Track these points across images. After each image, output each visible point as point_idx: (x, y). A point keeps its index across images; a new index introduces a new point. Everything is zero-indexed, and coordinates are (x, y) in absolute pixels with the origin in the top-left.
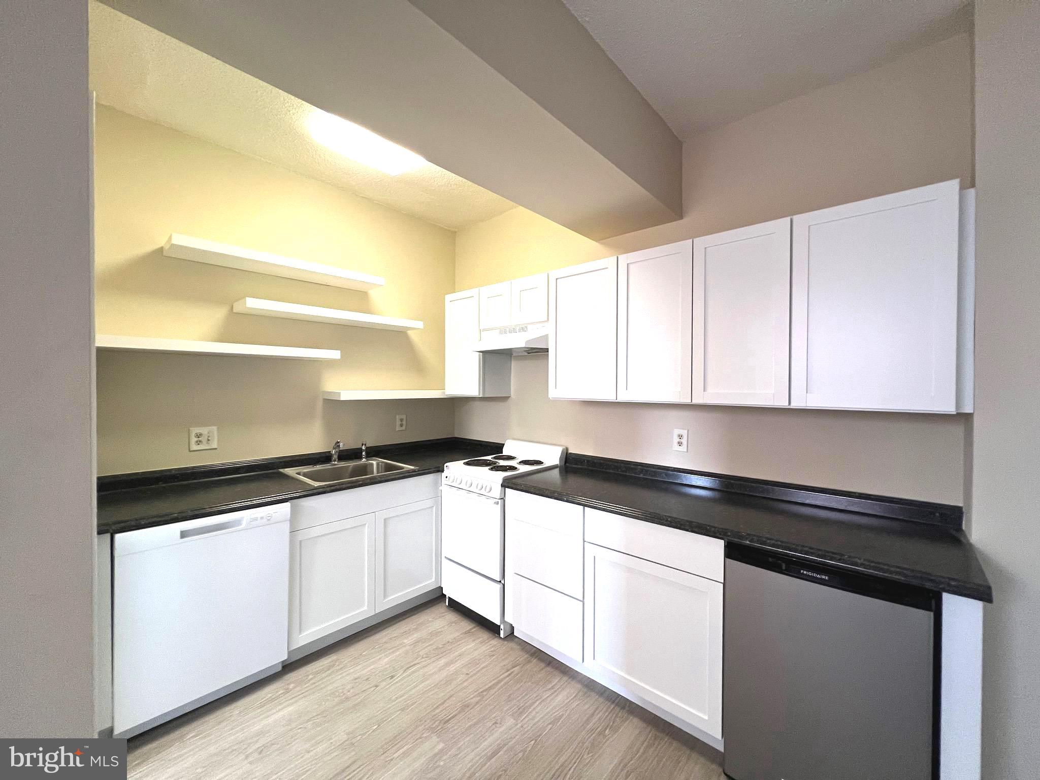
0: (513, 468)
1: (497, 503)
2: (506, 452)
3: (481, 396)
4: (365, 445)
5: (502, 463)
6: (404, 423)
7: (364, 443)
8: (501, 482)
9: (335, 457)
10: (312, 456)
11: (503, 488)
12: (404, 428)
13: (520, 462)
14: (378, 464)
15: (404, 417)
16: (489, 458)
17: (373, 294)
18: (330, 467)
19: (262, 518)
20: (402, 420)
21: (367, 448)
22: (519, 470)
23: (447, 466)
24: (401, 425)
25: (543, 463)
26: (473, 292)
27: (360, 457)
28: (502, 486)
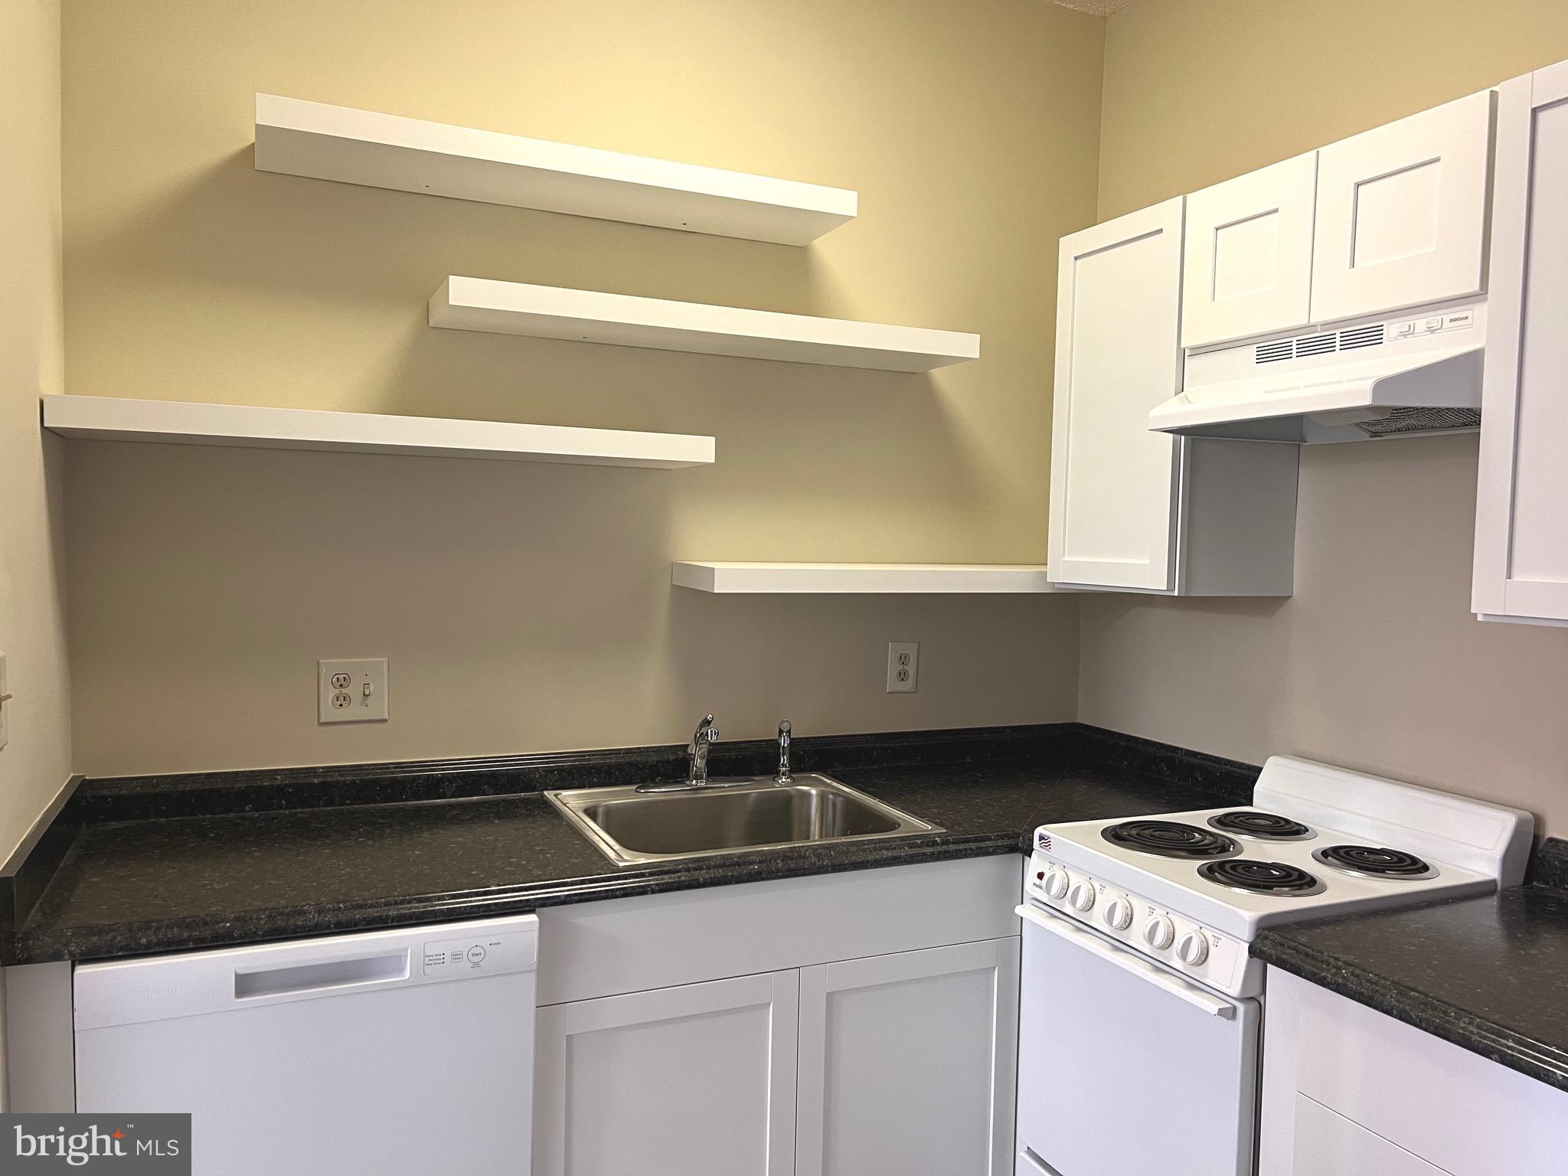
0: (1297, 881)
1: (1230, 1013)
2: (1266, 798)
3: (1176, 594)
4: (789, 732)
5: (1253, 849)
6: (911, 669)
7: (785, 727)
8: (1246, 934)
9: (699, 763)
10: (635, 758)
11: (1258, 962)
12: (908, 685)
13: (1325, 853)
14: (823, 797)
15: (911, 649)
16: (1199, 819)
17: (826, 248)
18: (684, 796)
19: (456, 956)
20: (903, 659)
21: (794, 742)
22: (1323, 889)
23: (1041, 838)
24: (902, 676)
25: (1426, 868)
26: (1164, 213)
27: (771, 770)
28: (1253, 951)
